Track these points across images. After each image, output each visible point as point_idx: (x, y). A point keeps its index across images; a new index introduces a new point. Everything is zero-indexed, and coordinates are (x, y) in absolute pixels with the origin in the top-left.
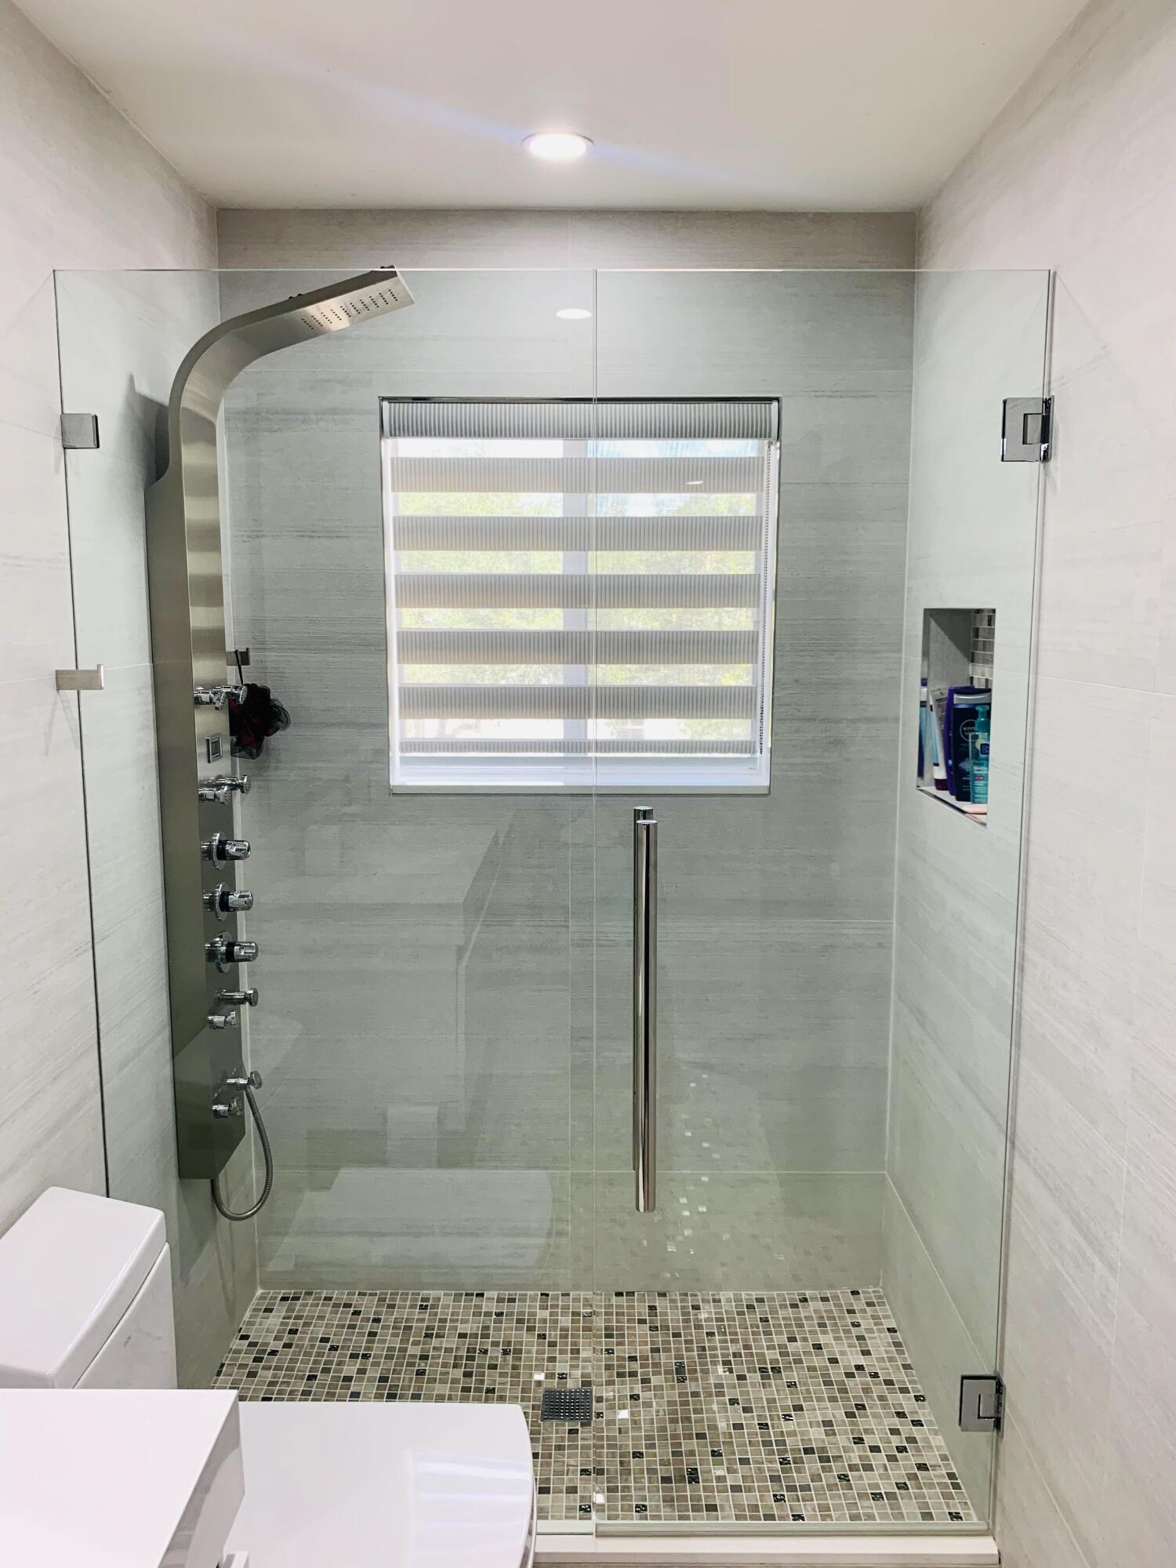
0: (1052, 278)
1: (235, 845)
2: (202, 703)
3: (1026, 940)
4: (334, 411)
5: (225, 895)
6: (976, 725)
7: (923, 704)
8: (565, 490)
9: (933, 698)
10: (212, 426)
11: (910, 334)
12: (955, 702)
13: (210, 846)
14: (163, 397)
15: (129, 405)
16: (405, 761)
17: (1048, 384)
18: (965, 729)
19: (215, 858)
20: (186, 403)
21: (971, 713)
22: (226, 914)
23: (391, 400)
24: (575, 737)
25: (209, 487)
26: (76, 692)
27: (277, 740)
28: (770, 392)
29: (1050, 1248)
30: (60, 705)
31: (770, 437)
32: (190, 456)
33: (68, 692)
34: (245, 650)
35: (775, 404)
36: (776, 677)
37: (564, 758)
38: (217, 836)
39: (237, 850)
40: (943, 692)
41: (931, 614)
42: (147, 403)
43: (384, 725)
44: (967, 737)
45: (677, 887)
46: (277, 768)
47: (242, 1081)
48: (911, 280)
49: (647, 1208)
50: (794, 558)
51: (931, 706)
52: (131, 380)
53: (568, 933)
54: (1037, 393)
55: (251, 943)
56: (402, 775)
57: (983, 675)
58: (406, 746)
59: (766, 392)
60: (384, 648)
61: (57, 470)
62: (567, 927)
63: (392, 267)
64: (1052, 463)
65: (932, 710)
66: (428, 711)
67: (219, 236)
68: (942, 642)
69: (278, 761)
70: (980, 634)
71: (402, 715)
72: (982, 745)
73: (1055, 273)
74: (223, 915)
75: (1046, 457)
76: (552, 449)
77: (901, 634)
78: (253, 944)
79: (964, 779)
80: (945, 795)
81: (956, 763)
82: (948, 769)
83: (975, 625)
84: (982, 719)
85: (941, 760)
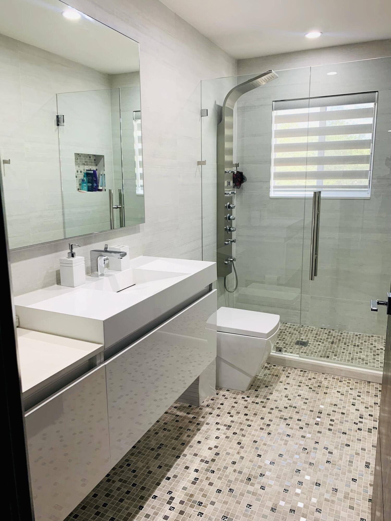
2: (227, 172)
4: (261, 105)
5: (229, 216)
8: (320, 120)
10: (232, 111)
13: (227, 205)
14: (222, 105)
15: (215, 107)
16: (273, 190)
19: (228, 208)
20: (226, 105)
22: (230, 221)
23: (275, 101)
24: (320, 184)
25: (231, 127)
26: (201, 166)
27: (244, 185)
28: (376, 90)
30: (198, 169)
31: (375, 101)
32: (227, 119)
33: (199, 166)
34: (238, 164)
35: (377, 93)
38: (228, 203)
39: (233, 206)
42: (219, 106)
43: (269, 181)
47: (232, 260)
52: (215, 102)
56: (273, 194)
58: (275, 187)
60: (270, 162)
61: (200, 121)
67: (237, 66)
69: (245, 191)
71: (274, 179)
74: (229, 221)
76: (317, 110)
78: (235, 228)
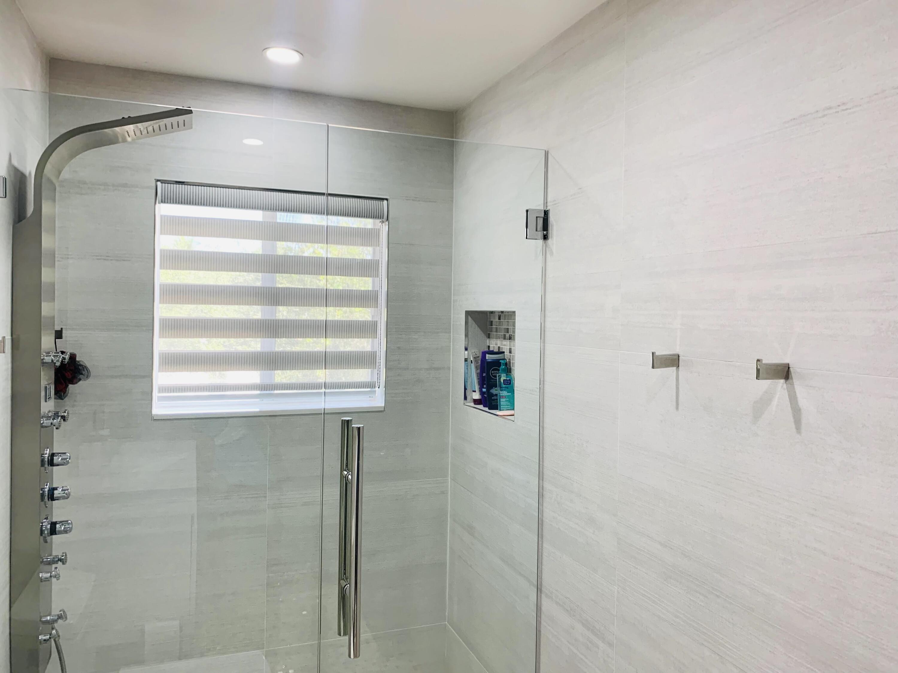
0: (547, 154)
1: (61, 456)
3: (544, 480)
4: (125, 185)
5: (52, 490)
6: (500, 370)
7: (466, 360)
9: (472, 356)
11: (452, 172)
12: (487, 358)
13: (44, 458)
15: (9, 171)
16: (161, 399)
17: (546, 203)
18: (492, 372)
19: (46, 466)
20: (47, 171)
21: (497, 363)
22: (52, 502)
23: (163, 181)
24: (267, 381)
28: (383, 196)
29: (568, 642)
31: (383, 218)
34: (60, 329)
35: (385, 202)
36: (388, 345)
37: (260, 394)
38: (48, 451)
39: (62, 459)
40: (477, 353)
41: (469, 314)
42: (16, 172)
43: (150, 376)
44: (496, 377)
45: (332, 468)
46: (73, 406)
48: (452, 145)
49: (355, 656)
50: (396, 282)
51: (472, 361)
52: (10, 157)
53: (266, 500)
54: (542, 208)
55: (68, 521)
56: (159, 408)
57: (496, 344)
58: (162, 389)
59: (381, 195)
60: (151, 328)
62: (265, 497)
63: (190, 107)
64: (549, 241)
65: (472, 363)
66: (178, 367)
67: (50, 74)
68: (474, 328)
70: (493, 324)
71: (161, 370)
72: (504, 380)
73: (548, 151)
74: (50, 503)
75: (545, 237)
76: (257, 216)
77: (450, 324)
78: (70, 522)
79: (493, 398)
80: (481, 407)
81: (488, 390)
82: (482, 393)
83: (490, 319)
84: (503, 367)
85: (477, 388)
